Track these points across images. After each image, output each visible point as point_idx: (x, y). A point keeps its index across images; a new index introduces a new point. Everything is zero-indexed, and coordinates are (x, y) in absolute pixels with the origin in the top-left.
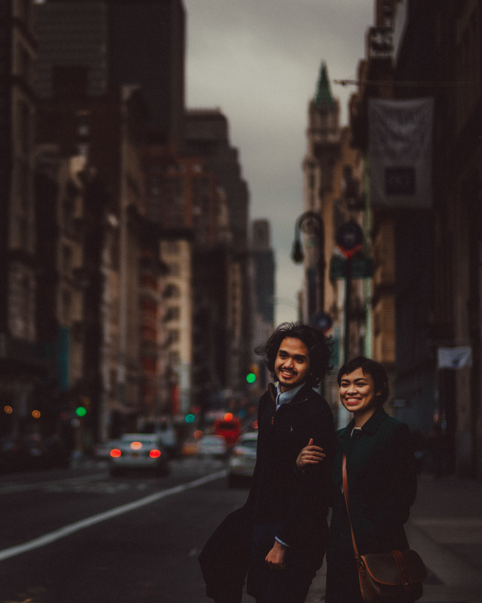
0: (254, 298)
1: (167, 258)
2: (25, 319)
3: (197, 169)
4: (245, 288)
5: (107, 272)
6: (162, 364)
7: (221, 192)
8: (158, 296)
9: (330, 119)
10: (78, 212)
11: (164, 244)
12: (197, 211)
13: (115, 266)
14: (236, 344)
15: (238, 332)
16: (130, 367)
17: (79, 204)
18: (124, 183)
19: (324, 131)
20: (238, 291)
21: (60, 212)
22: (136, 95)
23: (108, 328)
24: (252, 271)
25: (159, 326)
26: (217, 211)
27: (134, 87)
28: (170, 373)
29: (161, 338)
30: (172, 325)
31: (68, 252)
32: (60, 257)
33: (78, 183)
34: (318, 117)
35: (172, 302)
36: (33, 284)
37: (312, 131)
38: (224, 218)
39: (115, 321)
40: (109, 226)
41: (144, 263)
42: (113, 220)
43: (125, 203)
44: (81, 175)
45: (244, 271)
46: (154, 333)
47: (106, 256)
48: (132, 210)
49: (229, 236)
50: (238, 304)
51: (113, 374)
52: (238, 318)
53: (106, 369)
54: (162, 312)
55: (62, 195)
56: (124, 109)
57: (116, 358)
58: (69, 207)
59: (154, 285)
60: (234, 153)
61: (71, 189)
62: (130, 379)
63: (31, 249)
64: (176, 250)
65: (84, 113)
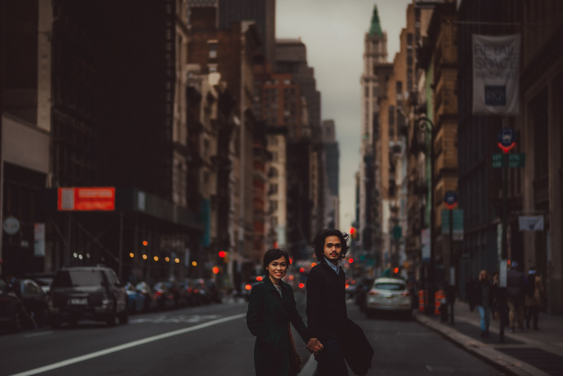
0: (326, 177)
1: (271, 148)
2: (180, 194)
3: (287, 82)
4: (320, 170)
5: (232, 158)
6: (267, 226)
7: (303, 99)
8: (265, 177)
9: (380, 46)
10: (214, 116)
11: (269, 138)
12: (287, 113)
13: (237, 154)
14: (314, 212)
15: (316, 202)
16: (247, 229)
17: (214, 108)
18: (243, 93)
19: (376, 56)
20: (316, 173)
21: (202, 114)
22: (252, 28)
23: (233, 199)
24: (324, 157)
25: (266, 198)
26: (301, 113)
27: (252, 23)
28: (273, 233)
29: (267, 207)
30: (273, 197)
31: (207, 143)
32: (202, 148)
33: (215, 94)
34: (371, 45)
35: (274, 181)
36: (184, 167)
37: (367, 55)
38: (305, 118)
39: (237, 195)
40: (234, 125)
41: (256, 151)
42: (237, 121)
43: (243, 108)
44: (216, 87)
45: (319, 157)
46: (262, 203)
47: (232, 147)
48: (248, 113)
49: (309, 131)
50: (316, 182)
51: (236, 233)
52: (316, 191)
53: (231, 231)
54: (267, 187)
55: (204, 102)
56: (243, 39)
57: (237, 222)
58: (208, 111)
59: (263, 168)
60: (311, 71)
61: (210, 97)
62: (246, 237)
63: (183, 142)
64: (276, 142)
65: (215, 41)
